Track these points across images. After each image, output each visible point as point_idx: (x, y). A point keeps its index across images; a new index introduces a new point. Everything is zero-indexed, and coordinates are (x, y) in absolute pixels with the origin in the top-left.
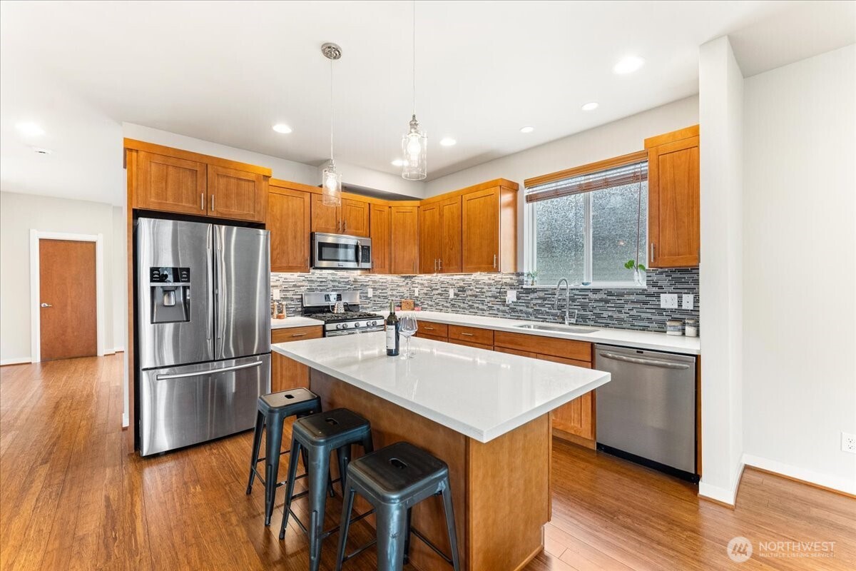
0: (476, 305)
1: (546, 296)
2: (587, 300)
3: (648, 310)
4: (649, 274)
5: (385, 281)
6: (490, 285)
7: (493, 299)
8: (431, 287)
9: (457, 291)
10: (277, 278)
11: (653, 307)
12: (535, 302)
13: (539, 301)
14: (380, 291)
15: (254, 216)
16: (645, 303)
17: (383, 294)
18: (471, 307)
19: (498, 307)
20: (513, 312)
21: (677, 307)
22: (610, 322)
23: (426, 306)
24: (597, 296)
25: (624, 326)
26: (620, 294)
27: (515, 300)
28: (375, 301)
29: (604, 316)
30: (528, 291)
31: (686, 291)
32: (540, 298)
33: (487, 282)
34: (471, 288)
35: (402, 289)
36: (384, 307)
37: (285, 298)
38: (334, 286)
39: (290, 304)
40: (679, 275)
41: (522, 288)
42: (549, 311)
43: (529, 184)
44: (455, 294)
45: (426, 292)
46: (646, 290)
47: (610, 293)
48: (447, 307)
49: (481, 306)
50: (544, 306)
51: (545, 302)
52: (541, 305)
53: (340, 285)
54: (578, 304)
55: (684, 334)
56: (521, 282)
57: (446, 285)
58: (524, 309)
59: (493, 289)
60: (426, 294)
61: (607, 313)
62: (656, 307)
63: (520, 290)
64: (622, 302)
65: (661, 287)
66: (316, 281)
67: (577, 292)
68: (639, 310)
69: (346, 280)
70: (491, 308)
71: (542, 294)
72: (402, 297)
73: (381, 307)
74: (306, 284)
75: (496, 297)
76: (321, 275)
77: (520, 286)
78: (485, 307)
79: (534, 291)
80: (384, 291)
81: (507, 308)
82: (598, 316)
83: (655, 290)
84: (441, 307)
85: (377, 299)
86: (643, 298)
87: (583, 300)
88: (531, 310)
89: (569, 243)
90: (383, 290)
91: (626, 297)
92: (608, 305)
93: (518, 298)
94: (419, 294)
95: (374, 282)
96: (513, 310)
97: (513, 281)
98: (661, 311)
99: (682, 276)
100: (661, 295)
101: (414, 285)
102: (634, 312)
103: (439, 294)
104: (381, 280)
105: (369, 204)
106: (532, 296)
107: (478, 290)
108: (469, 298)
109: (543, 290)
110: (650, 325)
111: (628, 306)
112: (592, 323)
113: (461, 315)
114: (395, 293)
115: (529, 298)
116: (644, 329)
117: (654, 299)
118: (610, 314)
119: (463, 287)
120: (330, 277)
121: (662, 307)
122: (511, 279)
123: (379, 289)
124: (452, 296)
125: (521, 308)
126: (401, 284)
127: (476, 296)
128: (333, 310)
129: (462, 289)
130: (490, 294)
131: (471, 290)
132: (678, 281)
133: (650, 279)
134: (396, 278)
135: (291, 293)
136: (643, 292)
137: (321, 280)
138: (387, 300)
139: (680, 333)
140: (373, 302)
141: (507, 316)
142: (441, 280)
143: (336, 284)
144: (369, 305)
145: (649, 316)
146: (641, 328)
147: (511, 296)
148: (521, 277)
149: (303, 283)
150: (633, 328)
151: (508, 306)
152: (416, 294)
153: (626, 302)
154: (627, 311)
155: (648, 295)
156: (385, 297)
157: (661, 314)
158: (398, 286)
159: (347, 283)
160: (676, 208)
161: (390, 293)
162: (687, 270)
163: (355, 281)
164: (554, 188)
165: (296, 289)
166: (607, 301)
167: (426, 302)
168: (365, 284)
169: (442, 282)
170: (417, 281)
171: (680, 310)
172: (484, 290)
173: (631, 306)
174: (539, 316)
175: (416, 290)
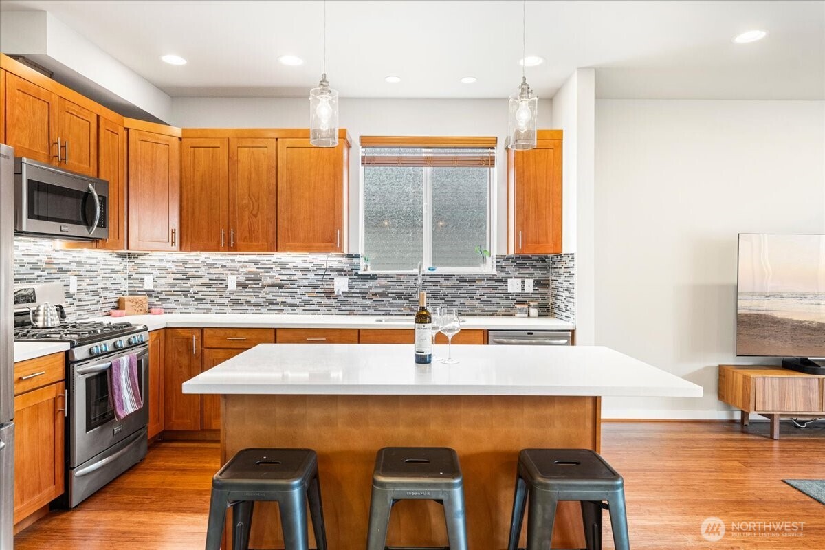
0: (279, 299)
1: (390, 283)
2: (438, 287)
3: (497, 295)
4: (498, 260)
5: (94, 261)
7: (310, 289)
8: (184, 274)
9: (242, 279)
11: (501, 291)
12: (374, 291)
13: (381, 290)
14: (88, 281)
16: (495, 288)
17: (91, 287)
18: (271, 302)
19: (319, 300)
20: (344, 305)
21: (521, 291)
22: (463, 309)
23: (173, 305)
24: (450, 283)
25: (476, 312)
26: (472, 280)
27: (347, 289)
28: (79, 300)
29: (456, 303)
30: (366, 278)
31: (527, 276)
32: (381, 286)
33: (299, 266)
34: (272, 274)
35: (119, 277)
40: (521, 262)
41: (356, 274)
42: (394, 301)
43: (366, 141)
44: (239, 285)
45: (172, 281)
46: (496, 275)
47: (462, 279)
48: (223, 305)
49: (289, 301)
50: (387, 296)
51: (389, 291)
52: (381, 295)
55: (529, 315)
56: (356, 267)
57: (221, 270)
58: (360, 301)
59: (311, 275)
60: (173, 285)
61: (459, 299)
62: (503, 291)
63: (353, 277)
64: (474, 287)
65: (508, 273)
68: (489, 295)
70: (307, 302)
71: (384, 281)
72: (118, 291)
73: (88, 311)
75: (316, 287)
77: (354, 271)
78: (297, 302)
79: (373, 277)
80: (93, 281)
81: (333, 302)
83: (504, 275)
84: (209, 306)
86: (493, 283)
87: (434, 288)
88: (368, 302)
89: (406, 221)
90: (92, 278)
91: (478, 283)
92: (460, 291)
93: (351, 287)
94: (155, 286)
95: (79, 263)
96: (343, 303)
97: (343, 265)
98: (508, 295)
99: (524, 262)
100: (509, 280)
101: (141, 270)
102: (484, 298)
103: (203, 284)
104: (90, 261)
105: (98, 117)
106: (371, 283)
107: (285, 277)
108: (267, 289)
109: (386, 276)
110: (499, 309)
111: (479, 292)
113: (287, 315)
114: (108, 284)
115: (367, 287)
116: (494, 314)
117: (502, 284)
118: (462, 300)
119: (256, 274)
121: (509, 292)
122: (340, 262)
123: (86, 277)
125: (355, 300)
126: (117, 268)
127: (281, 286)
129: (256, 277)
130: (305, 282)
131: (271, 277)
132: (521, 266)
133: (499, 264)
134: (110, 258)
136: (492, 278)
139: (527, 315)
140: (76, 303)
141: (334, 311)
142: (209, 261)
144: (72, 309)
145: (498, 300)
146: (491, 313)
147: (341, 285)
148: (355, 260)
150: (484, 313)
151: (335, 298)
152: (148, 285)
153: (478, 288)
154: (479, 297)
155: (497, 281)
157: (508, 298)
158: (113, 271)
160: (537, 201)
161: (101, 284)
162: (528, 257)
163: (50, 261)
164: (397, 155)
166: (459, 288)
167: (172, 299)
168: (66, 268)
169: (211, 266)
170: (148, 263)
171: (523, 294)
172: (295, 277)
173: (481, 291)
174: (380, 309)
175: (148, 278)
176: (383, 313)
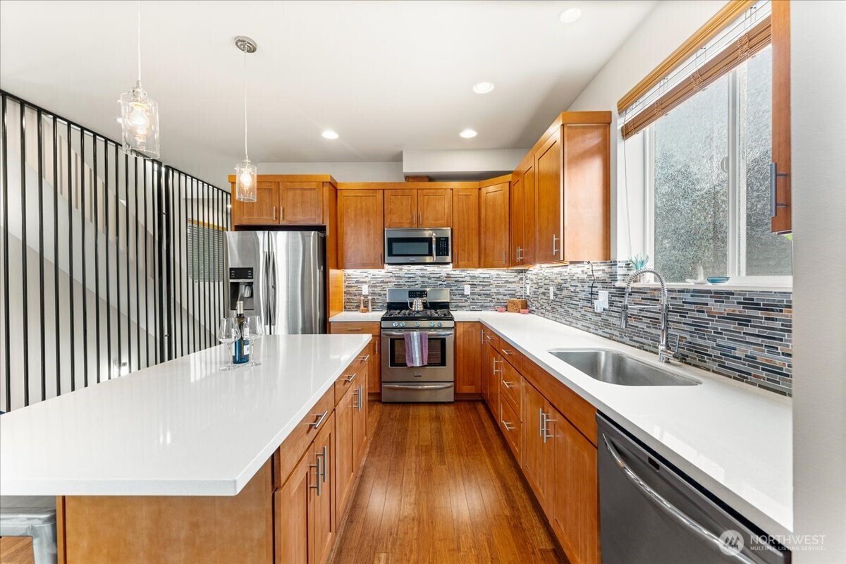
0: (571, 311)
2: (705, 316)
5: (487, 276)
6: (583, 281)
7: (585, 303)
8: (538, 284)
10: (366, 274)
14: (481, 288)
15: (315, 220)
17: (484, 292)
18: (567, 313)
19: (590, 315)
20: (605, 326)
22: (751, 370)
23: (534, 308)
24: (724, 308)
26: (771, 304)
27: (607, 306)
28: (473, 299)
30: (622, 292)
33: (580, 277)
34: (567, 285)
35: (512, 286)
36: (461, 307)
37: (374, 294)
38: (423, 282)
39: (378, 299)
41: (614, 287)
42: (648, 330)
43: (622, 106)
44: (554, 294)
45: (535, 290)
47: (749, 302)
48: (549, 311)
49: (575, 314)
50: (641, 320)
51: (643, 314)
52: (637, 319)
53: (430, 281)
54: (690, 320)
56: (613, 277)
57: (548, 282)
58: (617, 322)
59: (586, 287)
60: (535, 293)
61: (744, 347)
63: (612, 290)
66: (404, 277)
67: (688, 297)
69: (438, 275)
70: (584, 317)
71: (637, 298)
72: (511, 295)
73: (482, 306)
74: (393, 279)
75: (589, 301)
76: (409, 270)
77: (613, 283)
78: (579, 315)
80: (486, 288)
81: (598, 319)
82: (727, 353)
84: (544, 311)
85: (476, 297)
87: (697, 315)
90: (484, 286)
93: (611, 304)
94: (530, 293)
95: (473, 277)
96: (605, 323)
97: (605, 275)
101: (526, 281)
104: (482, 275)
105: (452, 189)
107: (572, 289)
108: (565, 301)
109: (640, 292)
112: (715, 366)
114: (501, 290)
118: (750, 350)
119: (561, 285)
120: (419, 273)
122: (603, 271)
123: (479, 285)
124: (552, 297)
125: (614, 320)
126: (511, 280)
127: (571, 298)
128: (411, 307)
129: (560, 288)
130: (583, 295)
131: (567, 288)
134: (504, 273)
135: (379, 289)
137: (409, 275)
138: (490, 299)
140: (471, 300)
141: (599, 332)
142: (545, 274)
143: (426, 280)
144: (466, 304)
147: (602, 301)
148: (614, 269)
149: (391, 279)
151: (599, 315)
156: (488, 295)
158: (507, 282)
159: (438, 279)
161: (494, 290)
163: (448, 276)
165: (384, 286)
166: (744, 321)
167: (534, 303)
168: (461, 279)
169: (545, 278)
170: (528, 276)
172: (578, 290)
174: (634, 338)
175: (528, 286)
176: (637, 345)
